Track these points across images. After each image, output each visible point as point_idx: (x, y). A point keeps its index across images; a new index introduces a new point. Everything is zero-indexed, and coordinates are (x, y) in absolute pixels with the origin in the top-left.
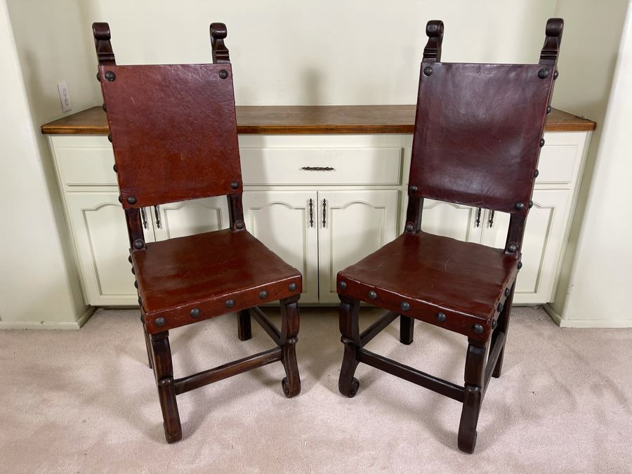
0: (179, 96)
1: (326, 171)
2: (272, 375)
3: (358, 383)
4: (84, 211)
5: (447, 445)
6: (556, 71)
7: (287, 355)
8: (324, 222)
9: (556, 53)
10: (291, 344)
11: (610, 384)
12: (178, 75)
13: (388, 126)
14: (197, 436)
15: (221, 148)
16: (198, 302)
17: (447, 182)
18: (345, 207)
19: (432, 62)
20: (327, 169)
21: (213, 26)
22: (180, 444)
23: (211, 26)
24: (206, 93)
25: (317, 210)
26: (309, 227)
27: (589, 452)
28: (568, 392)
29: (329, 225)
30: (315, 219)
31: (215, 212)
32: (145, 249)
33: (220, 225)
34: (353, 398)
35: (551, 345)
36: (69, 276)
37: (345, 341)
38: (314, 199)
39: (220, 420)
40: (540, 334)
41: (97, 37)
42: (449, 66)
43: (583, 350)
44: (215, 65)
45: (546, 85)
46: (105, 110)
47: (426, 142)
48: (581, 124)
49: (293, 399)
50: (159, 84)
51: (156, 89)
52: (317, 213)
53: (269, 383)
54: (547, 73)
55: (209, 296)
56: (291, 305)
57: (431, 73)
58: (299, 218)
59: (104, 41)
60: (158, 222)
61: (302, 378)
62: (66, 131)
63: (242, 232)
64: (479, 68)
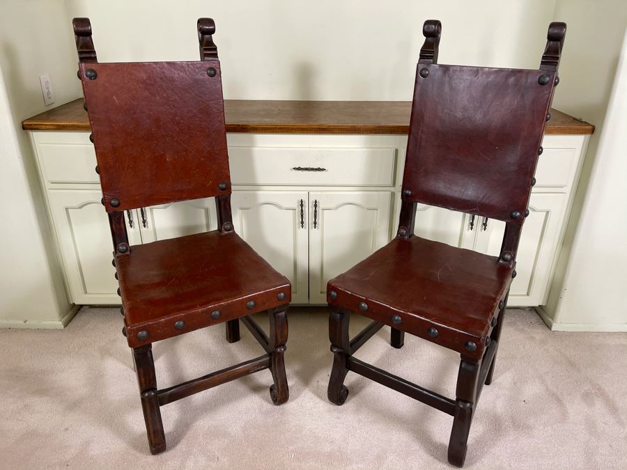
0: (165, 95)
1: (318, 172)
2: (260, 381)
3: (348, 391)
4: (67, 209)
5: (437, 458)
6: (557, 78)
7: (275, 363)
8: (315, 223)
9: (558, 58)
10: (279, 353)
11: (601, 393)
12: (163, 72)
13: (382, 127)
14: (182, 446)
15: (209, 149)
16: (183, 315)
17: (441, 187)
18: (337, 208)
19: (429, 64)
20: (319, 169)
21: (201, 22)
22: (164, 455)
23: (199, 21)
24: (193, 91)
25: (309, 211)
26: (299, 228)
27: (580, 465)
28: (559, 401)
29: (320, 227)
30: (306, 221)
31: (203, 211)
32: (129, 253)
33: (208, 226)
34: (342, 406)
35: (542, 350)
36: (52, 274)
37: (335, 350)
38: (305, 200)
39: (207, 428)
40: (532, 338)
41: (78, 33)
42: (446, 68)
43: (575, 355)
44: (202, 62)
45: (546, 92)
46: (86, 109)
47: (420, 146)
48: (578, 127)
49: (281, 406)
50: (144, 82)
51: (140, 88)
52: (308, 214)
53: (257, 389)
54: (548, 79)
55: (194, 307)
56: (280, 314)
57: (428, 75)
58: (290, 218)
59: (85, 38)
60: (144, 222)
61: (290, 383)
62: (48, 127)
63: (230, 234)
64: (476, 71)
